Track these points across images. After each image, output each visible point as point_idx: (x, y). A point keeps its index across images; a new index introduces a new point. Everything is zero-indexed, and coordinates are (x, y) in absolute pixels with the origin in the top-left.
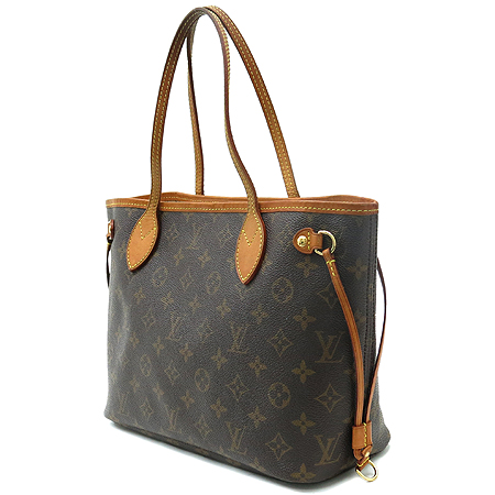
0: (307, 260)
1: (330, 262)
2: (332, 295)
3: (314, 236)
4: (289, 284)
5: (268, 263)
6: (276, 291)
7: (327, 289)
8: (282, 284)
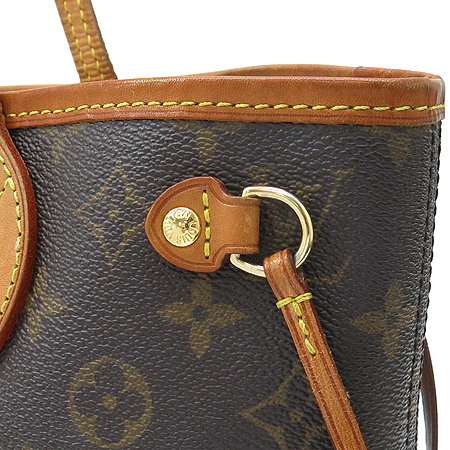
0: (201, 293)
1: (294, 303)
2: (297, 415)
3: (227, 206)
4: (134, 379)
5: (50, 305)
6: (89, 401)
7: (280, 396)
8: (110, 378)
